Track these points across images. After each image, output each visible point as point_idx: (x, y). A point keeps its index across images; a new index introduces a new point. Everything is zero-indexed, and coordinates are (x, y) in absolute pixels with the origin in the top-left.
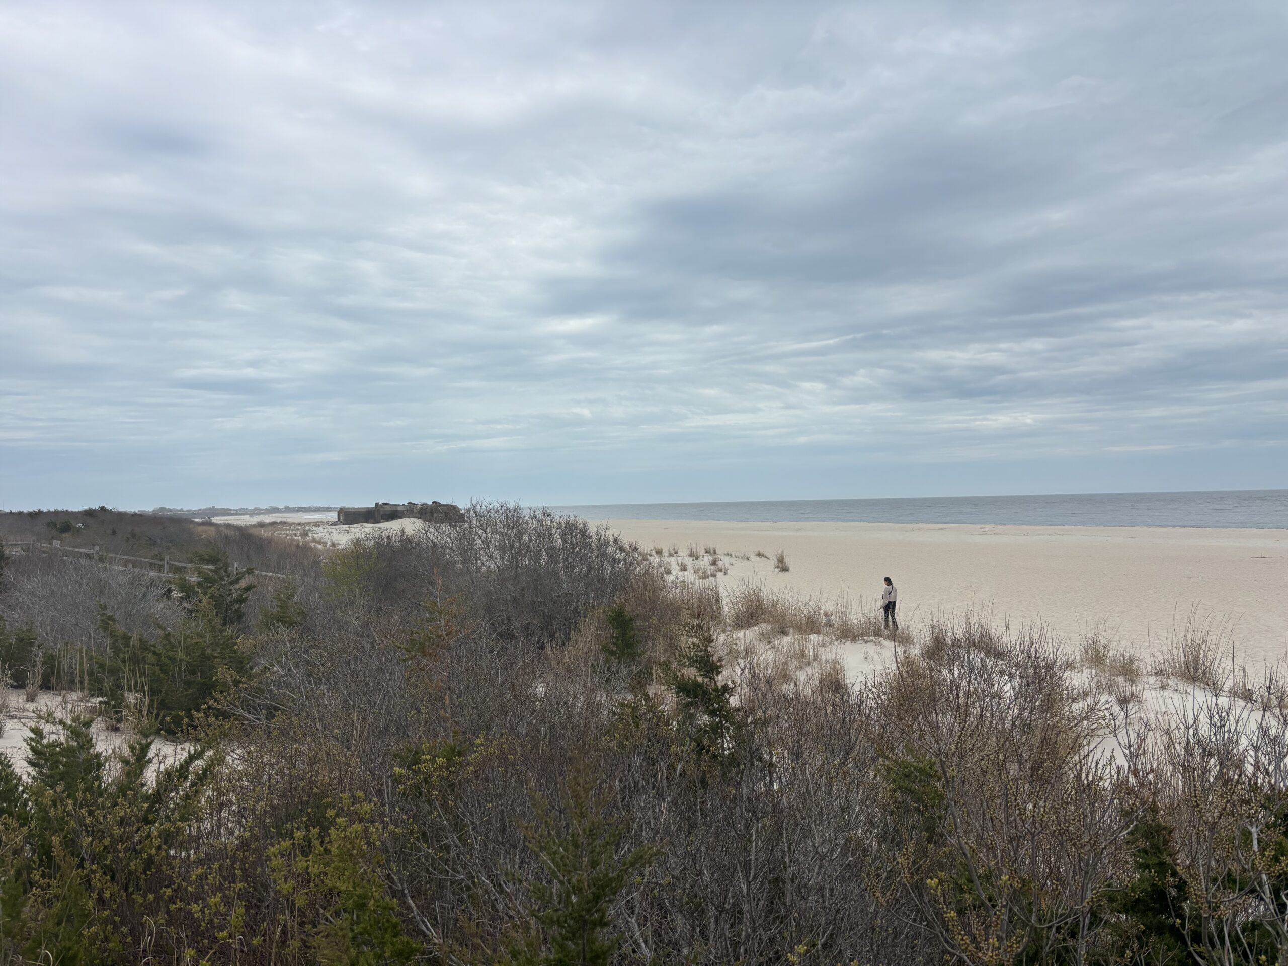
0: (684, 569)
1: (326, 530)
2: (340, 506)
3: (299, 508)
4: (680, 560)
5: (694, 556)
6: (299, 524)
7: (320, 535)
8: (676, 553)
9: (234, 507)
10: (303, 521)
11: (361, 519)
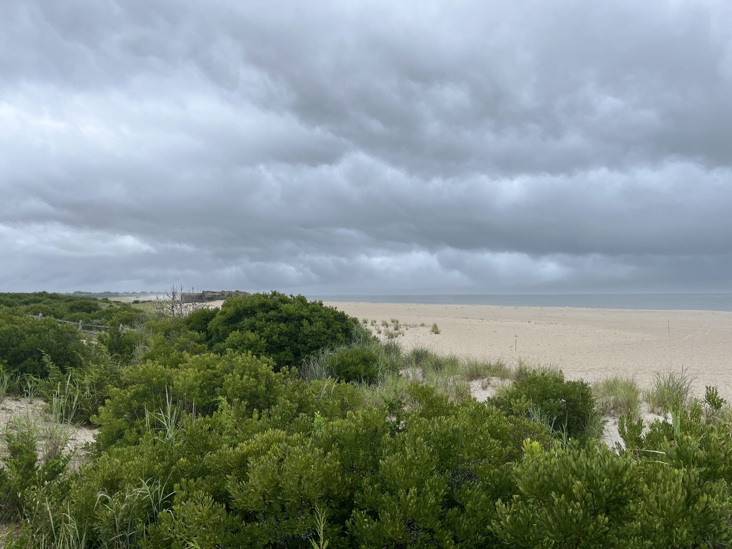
0: (380, 332)
2: (183, 292)
4: (377, 327)
5: (385, 324)
6: (157, 302)
11: (194, 300)
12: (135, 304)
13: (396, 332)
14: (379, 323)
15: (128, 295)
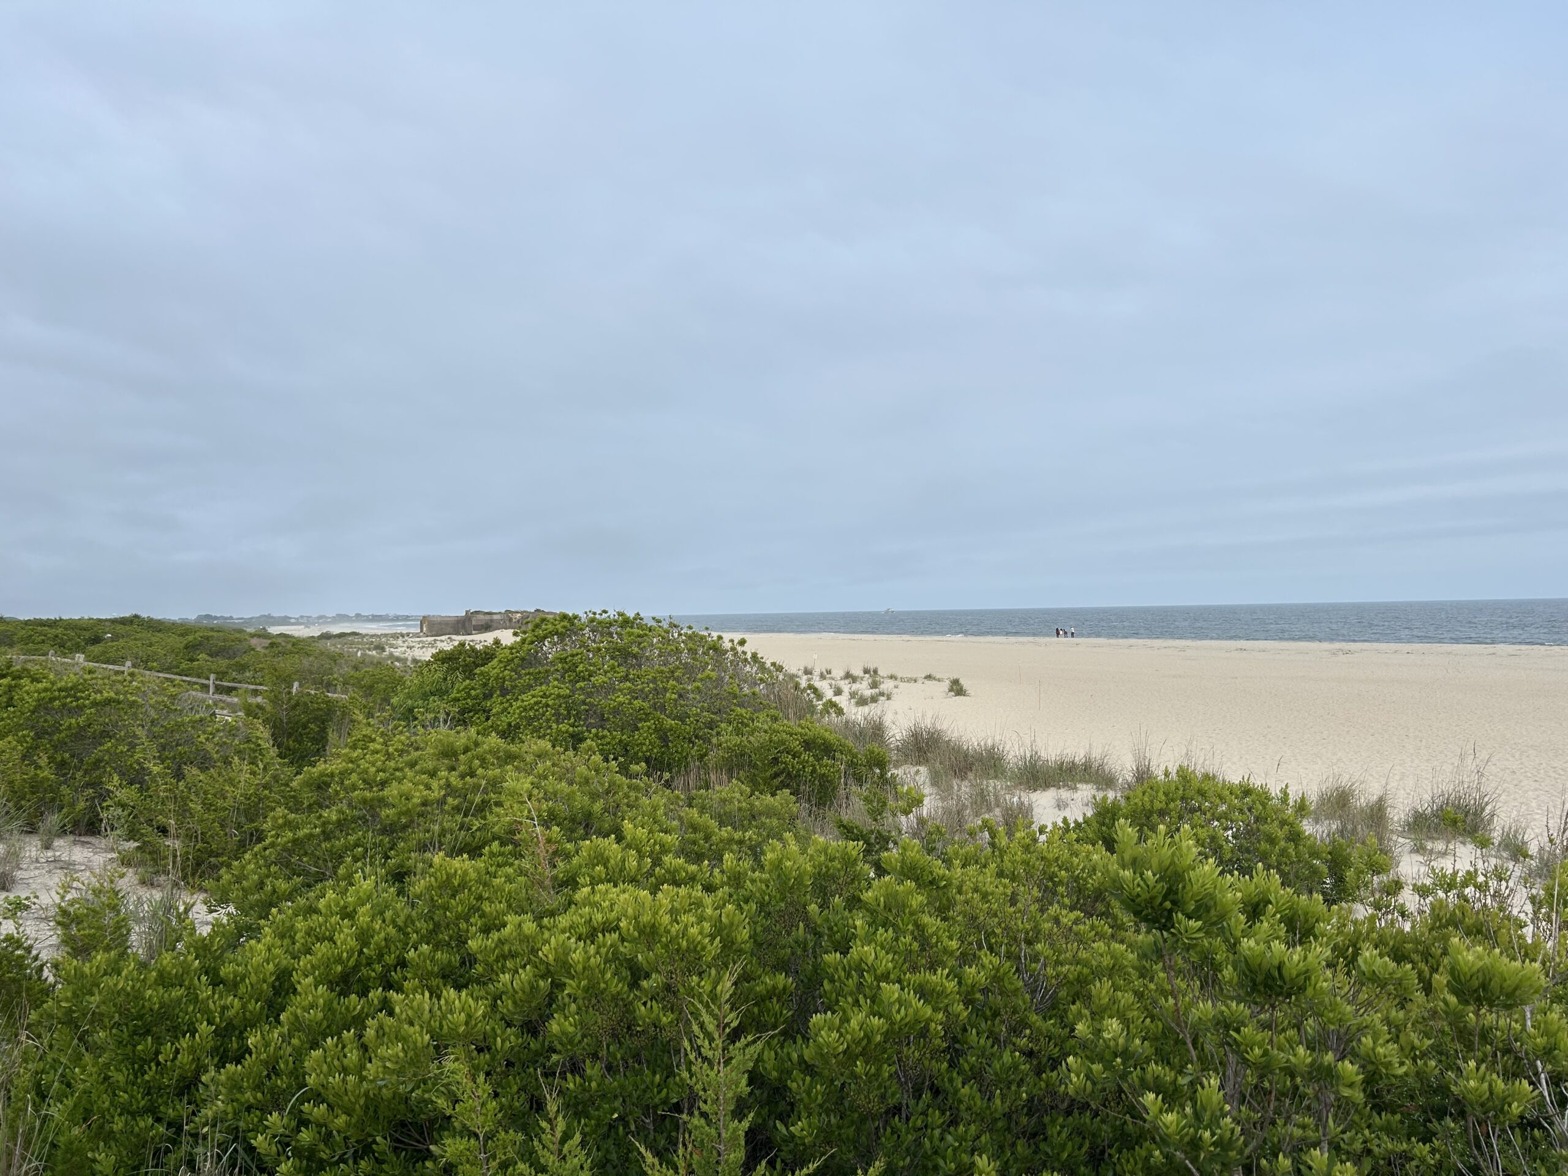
0: (838, 692)
1: (406, 644)
2: (423, 614)
3: (373, 616)
4: (833, 683)
5: (850, 677)
6: (372, 636)
7: (400, 650)
8: (829, 672)
9: (294, 614)
10: (379, 632)
11: (449, 629)
12: (322, 641)
13: (874, 691)
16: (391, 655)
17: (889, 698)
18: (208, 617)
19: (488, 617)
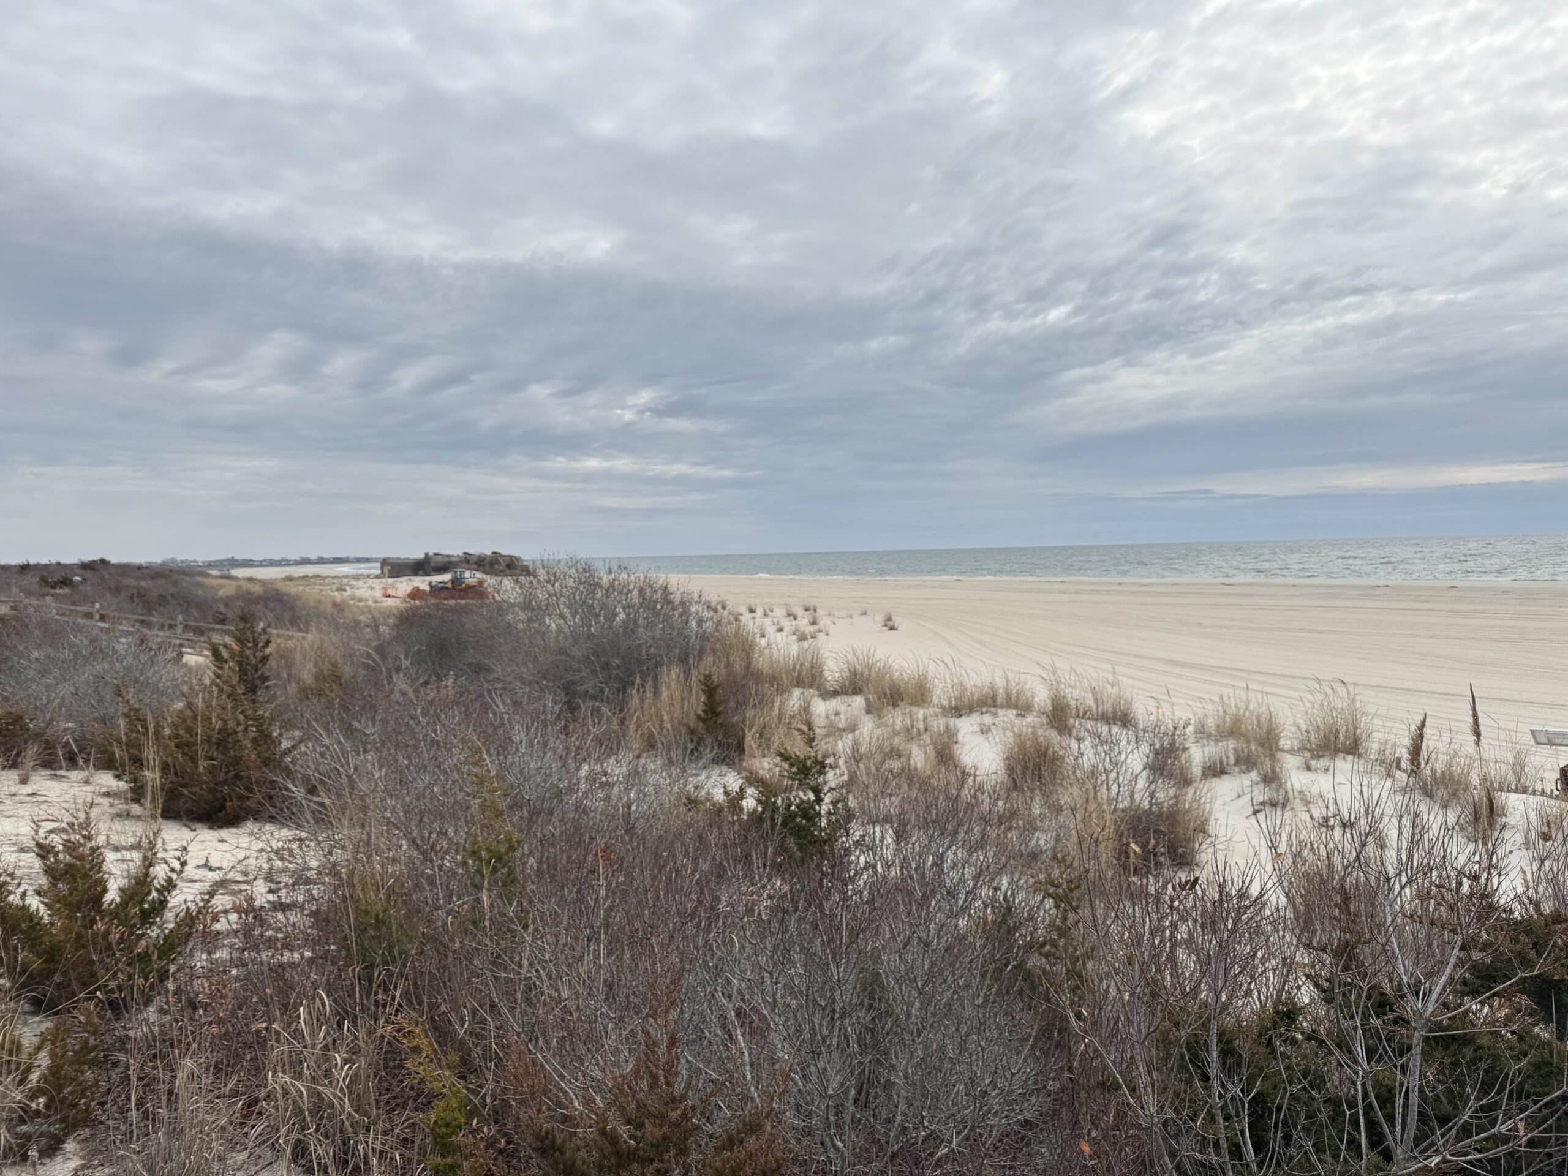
0: (780, 630)
1: (367, 585)
2: (383, 556)
3: (334, 559)
4: (775, 619)
5: (791, 615)
6: (334, 577)
7: (360, 591)
8: (772, 612)
9: (257, 557)
10: (341, 574)
11: (408, 572)
12: (288, 583)
13: (812, 629)
14: (779, 612)
15: (271, 563)
16: (353, 597)
17: (827, 635)
18: (173, 560)
19: (447, 560)
